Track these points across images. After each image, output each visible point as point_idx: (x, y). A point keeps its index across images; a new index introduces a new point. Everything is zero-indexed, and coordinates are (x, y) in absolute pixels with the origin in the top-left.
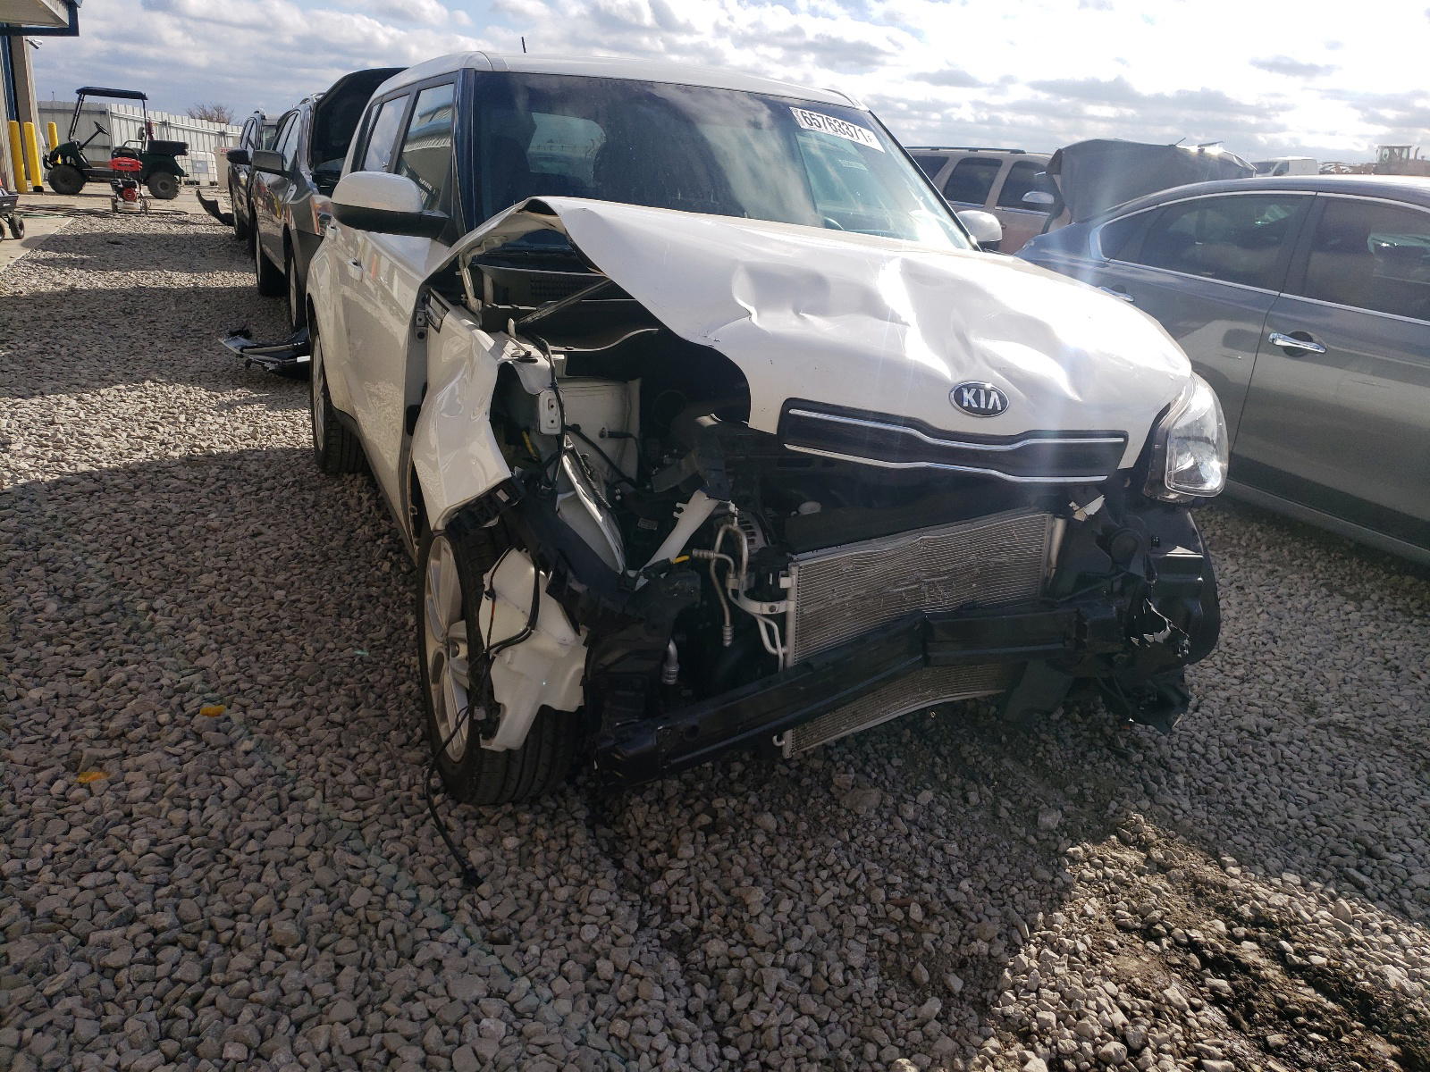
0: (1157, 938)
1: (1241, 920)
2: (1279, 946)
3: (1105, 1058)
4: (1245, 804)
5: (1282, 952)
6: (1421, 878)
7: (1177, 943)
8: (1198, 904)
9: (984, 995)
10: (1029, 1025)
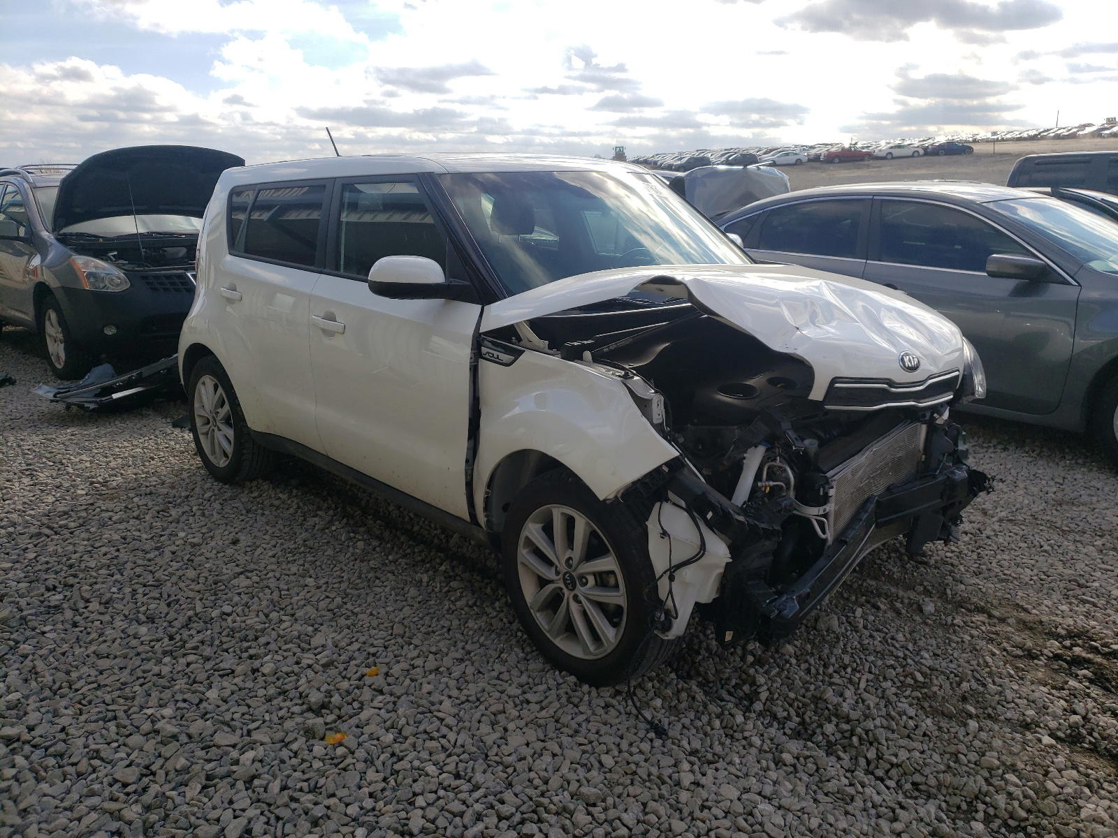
0: (1037, 657)
1: (1064, 638)
2: (1090, 645)
3: (1075, 725)
4: (1005, 574)
5: (1096, 648)
6: (1116, 593)
7: (1049, 658)
8: (1034, 634)
9: (986, 712)
10: (1024, 720)
